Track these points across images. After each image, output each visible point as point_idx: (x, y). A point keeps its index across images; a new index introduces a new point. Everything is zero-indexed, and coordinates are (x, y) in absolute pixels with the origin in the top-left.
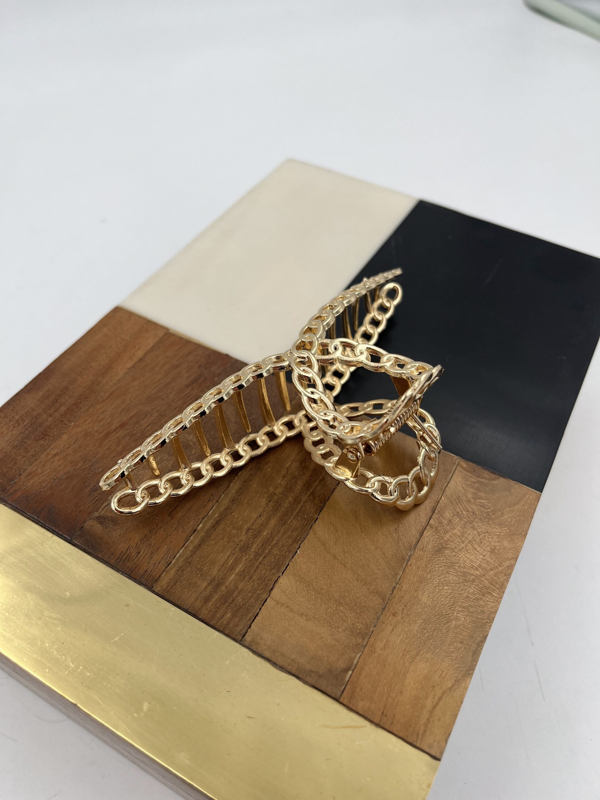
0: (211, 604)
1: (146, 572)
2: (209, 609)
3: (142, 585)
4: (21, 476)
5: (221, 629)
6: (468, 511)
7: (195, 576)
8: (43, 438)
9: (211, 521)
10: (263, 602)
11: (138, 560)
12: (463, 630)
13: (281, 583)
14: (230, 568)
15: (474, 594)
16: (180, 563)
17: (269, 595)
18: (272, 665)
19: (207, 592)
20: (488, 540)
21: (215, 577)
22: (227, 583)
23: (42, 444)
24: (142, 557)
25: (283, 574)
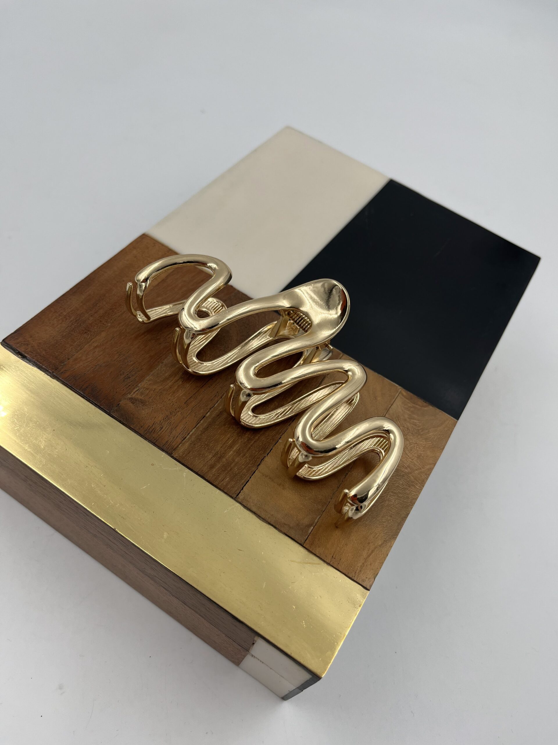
0: (215, 470)
1: (167, 442)
2: (213, 473)
3: (164, 452)
4: (70, 360)
5: (222, 489)
6: (404, 427)
7: (203, 449)
8: (85, 333)
9: (217, 411)
10: (252, 473)
11: (161, 433)
12: (393, 509)
13: (266, 461)
14: (229, 446)
15: (403, 485)
16: (193, 439)
17: (257, 469)
18: (257, 517)
19: (212, 461)
20: (417, 449)
21: (218, 451)
22: (227, 457)
23: (85, 337)
24: (164, 431)
25: (267, 455)
